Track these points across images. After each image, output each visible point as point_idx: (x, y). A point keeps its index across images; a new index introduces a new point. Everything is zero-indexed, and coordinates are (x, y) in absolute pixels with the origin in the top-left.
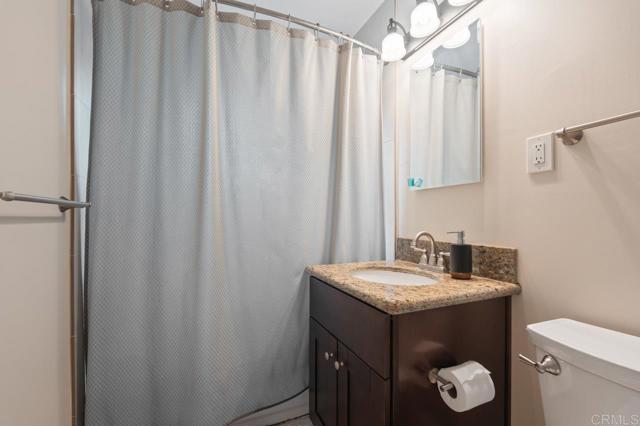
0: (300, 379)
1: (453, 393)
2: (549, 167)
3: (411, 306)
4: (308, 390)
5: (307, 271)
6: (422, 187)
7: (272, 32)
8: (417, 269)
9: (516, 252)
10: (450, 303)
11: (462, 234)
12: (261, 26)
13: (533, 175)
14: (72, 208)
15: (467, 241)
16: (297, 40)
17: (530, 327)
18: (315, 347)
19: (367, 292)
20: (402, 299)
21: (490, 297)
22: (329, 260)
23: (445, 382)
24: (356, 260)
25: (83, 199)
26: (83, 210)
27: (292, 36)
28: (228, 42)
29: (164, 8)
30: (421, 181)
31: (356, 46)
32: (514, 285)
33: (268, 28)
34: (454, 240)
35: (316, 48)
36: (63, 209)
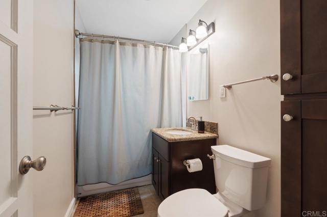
0: (148, 170)
1: (189, 166)
2: (224, 96)
3: (175, 140)
4: (151, 175)
5: (151, 131)
6: (194, 100)
7: (138, 47)
8: (190, 130)
9: (217, 124)
10: (190, 140)
11: (201, 118)
12: (134, 45)
13: (222, 98)
14: (74, 110)
15: (203, 120)
16: (147, 49)
17: (212, 147)
18: (153, 156)
19: (164, 136)
20: (173, 138)
21: (206, 138)
22: (160, 126)
23: (187, 163)
24: (170, 127)
25: (77, 106)
26: (77, 110)
27: (145, 47)
28: (123, 52)
29: (102, 43)
30: (193, 97)
31: (169, 47)
32: (216, 135)
33: (136, 46)
34: (199, 119)
35: (154, 50)
36: (72, 110)
